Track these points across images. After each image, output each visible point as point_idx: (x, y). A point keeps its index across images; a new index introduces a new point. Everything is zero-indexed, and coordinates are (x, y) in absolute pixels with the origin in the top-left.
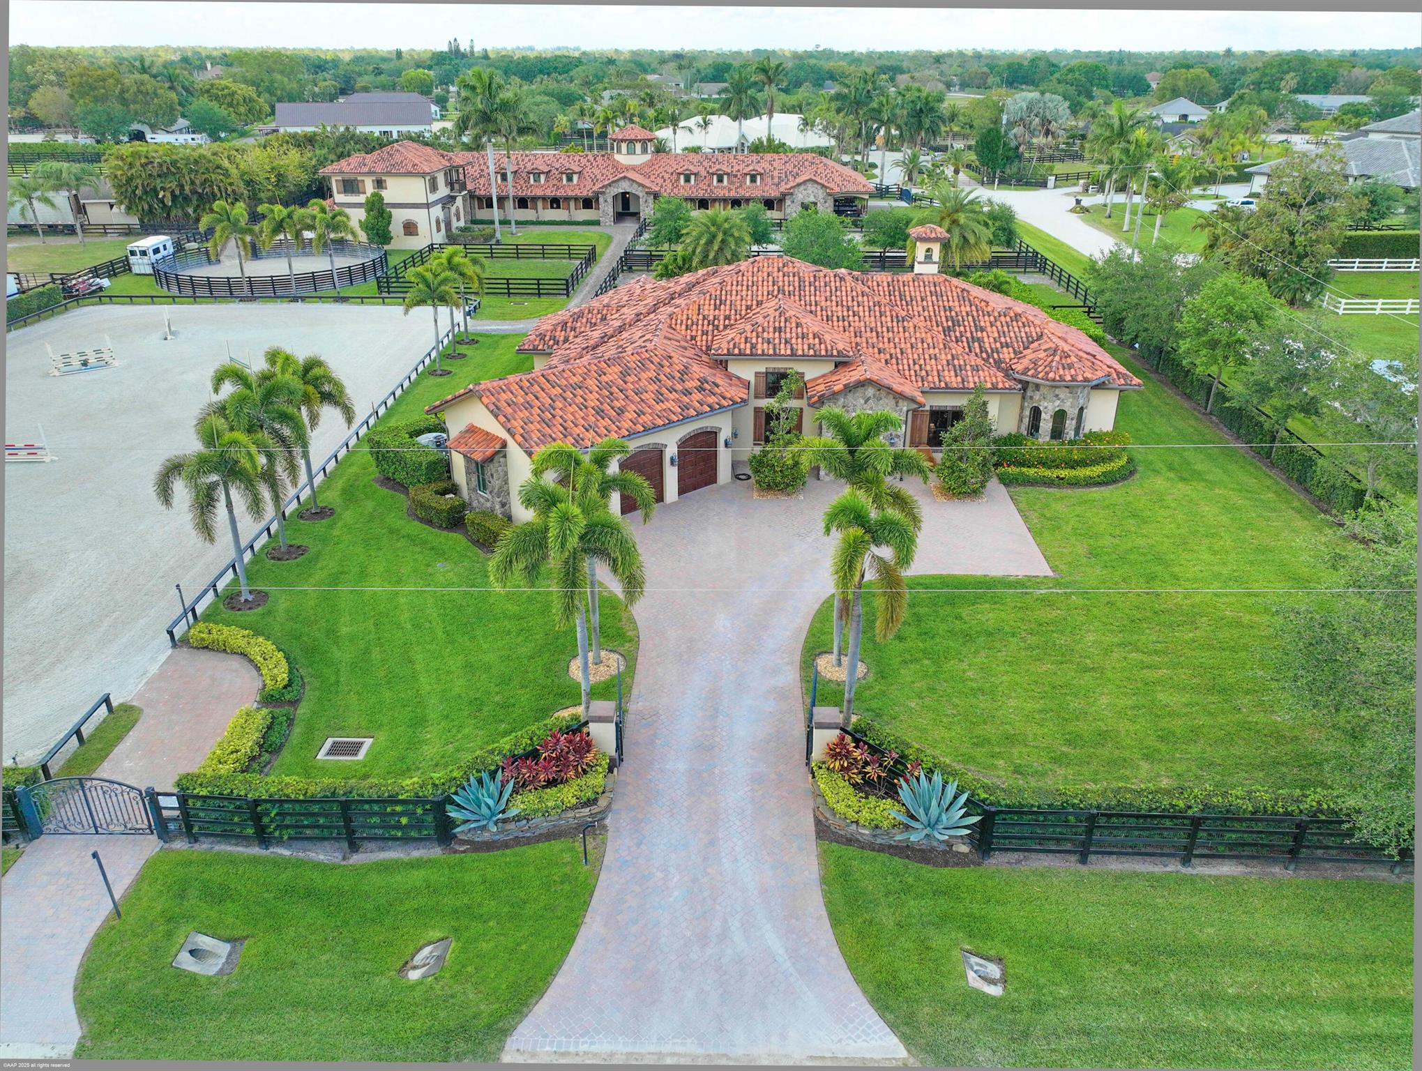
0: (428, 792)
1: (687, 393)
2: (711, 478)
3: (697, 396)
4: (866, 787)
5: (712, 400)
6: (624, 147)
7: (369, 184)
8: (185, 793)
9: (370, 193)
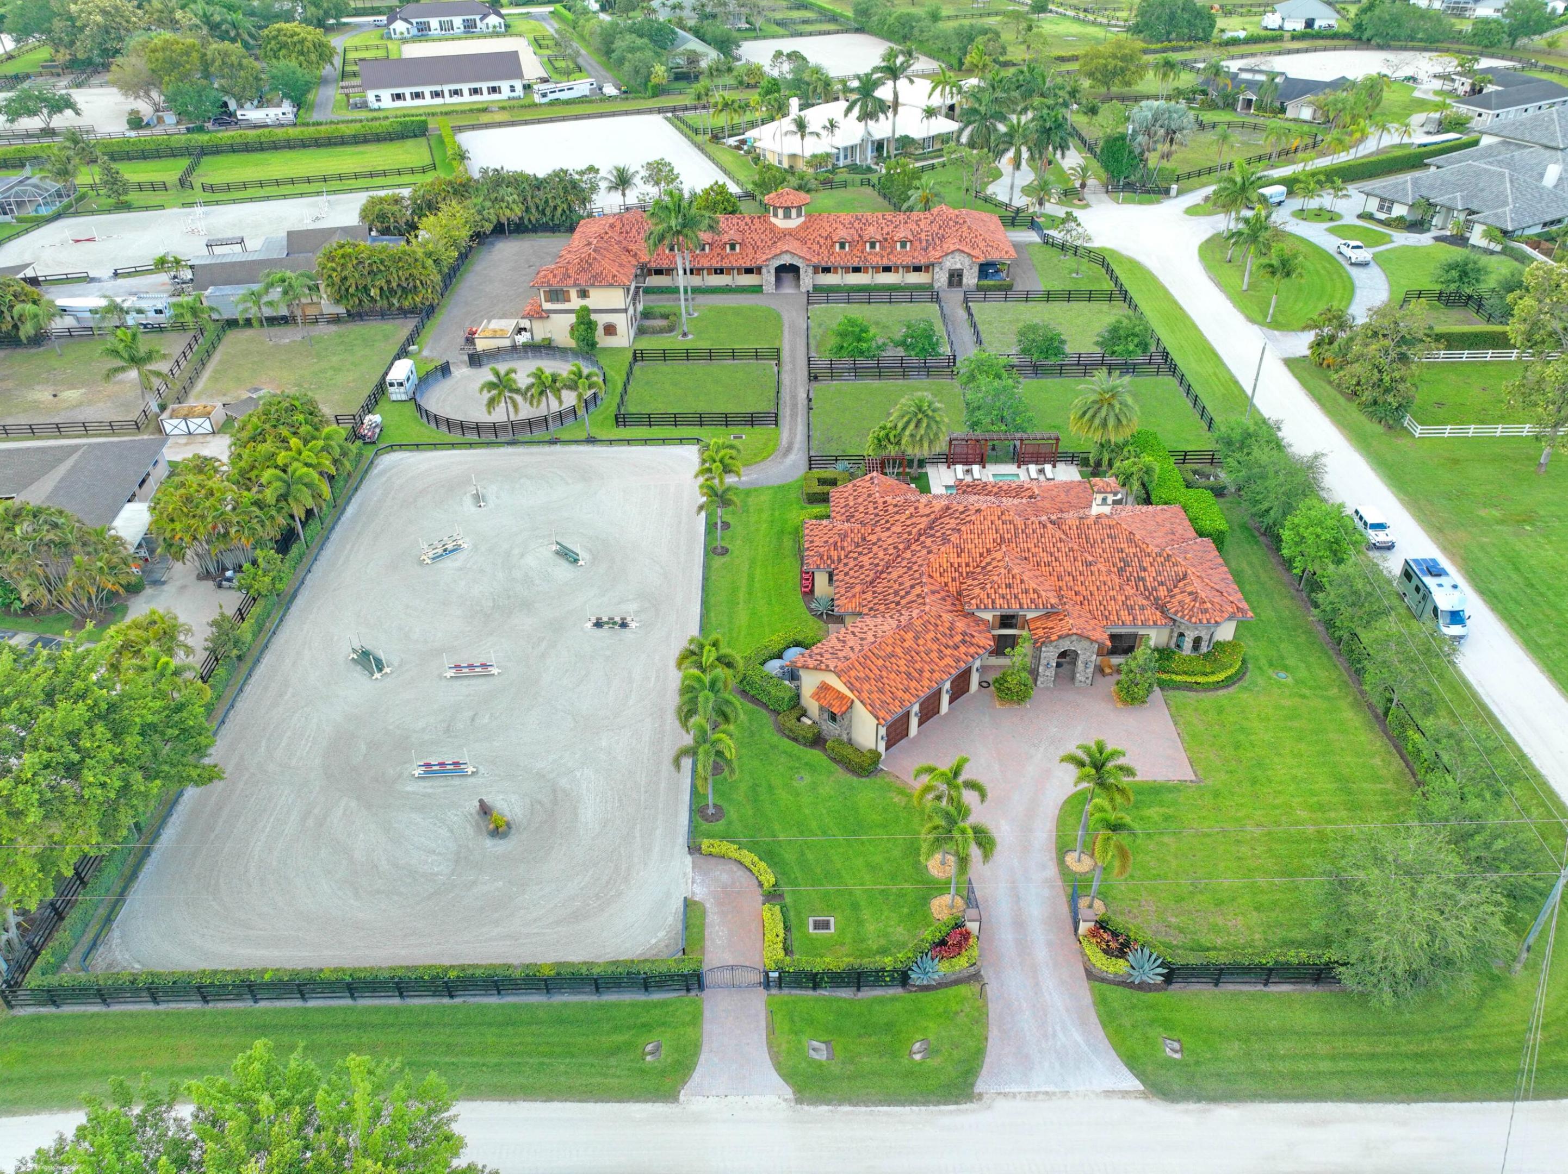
0: (899, 965)
1: (956, 647)
2: (966, 690)
3: (963, 649)
4: (1110, 953)
5: (972, 650)
6: (780, 212)
7: (573, 294)
8: (781, 971)
9: (576, 302)
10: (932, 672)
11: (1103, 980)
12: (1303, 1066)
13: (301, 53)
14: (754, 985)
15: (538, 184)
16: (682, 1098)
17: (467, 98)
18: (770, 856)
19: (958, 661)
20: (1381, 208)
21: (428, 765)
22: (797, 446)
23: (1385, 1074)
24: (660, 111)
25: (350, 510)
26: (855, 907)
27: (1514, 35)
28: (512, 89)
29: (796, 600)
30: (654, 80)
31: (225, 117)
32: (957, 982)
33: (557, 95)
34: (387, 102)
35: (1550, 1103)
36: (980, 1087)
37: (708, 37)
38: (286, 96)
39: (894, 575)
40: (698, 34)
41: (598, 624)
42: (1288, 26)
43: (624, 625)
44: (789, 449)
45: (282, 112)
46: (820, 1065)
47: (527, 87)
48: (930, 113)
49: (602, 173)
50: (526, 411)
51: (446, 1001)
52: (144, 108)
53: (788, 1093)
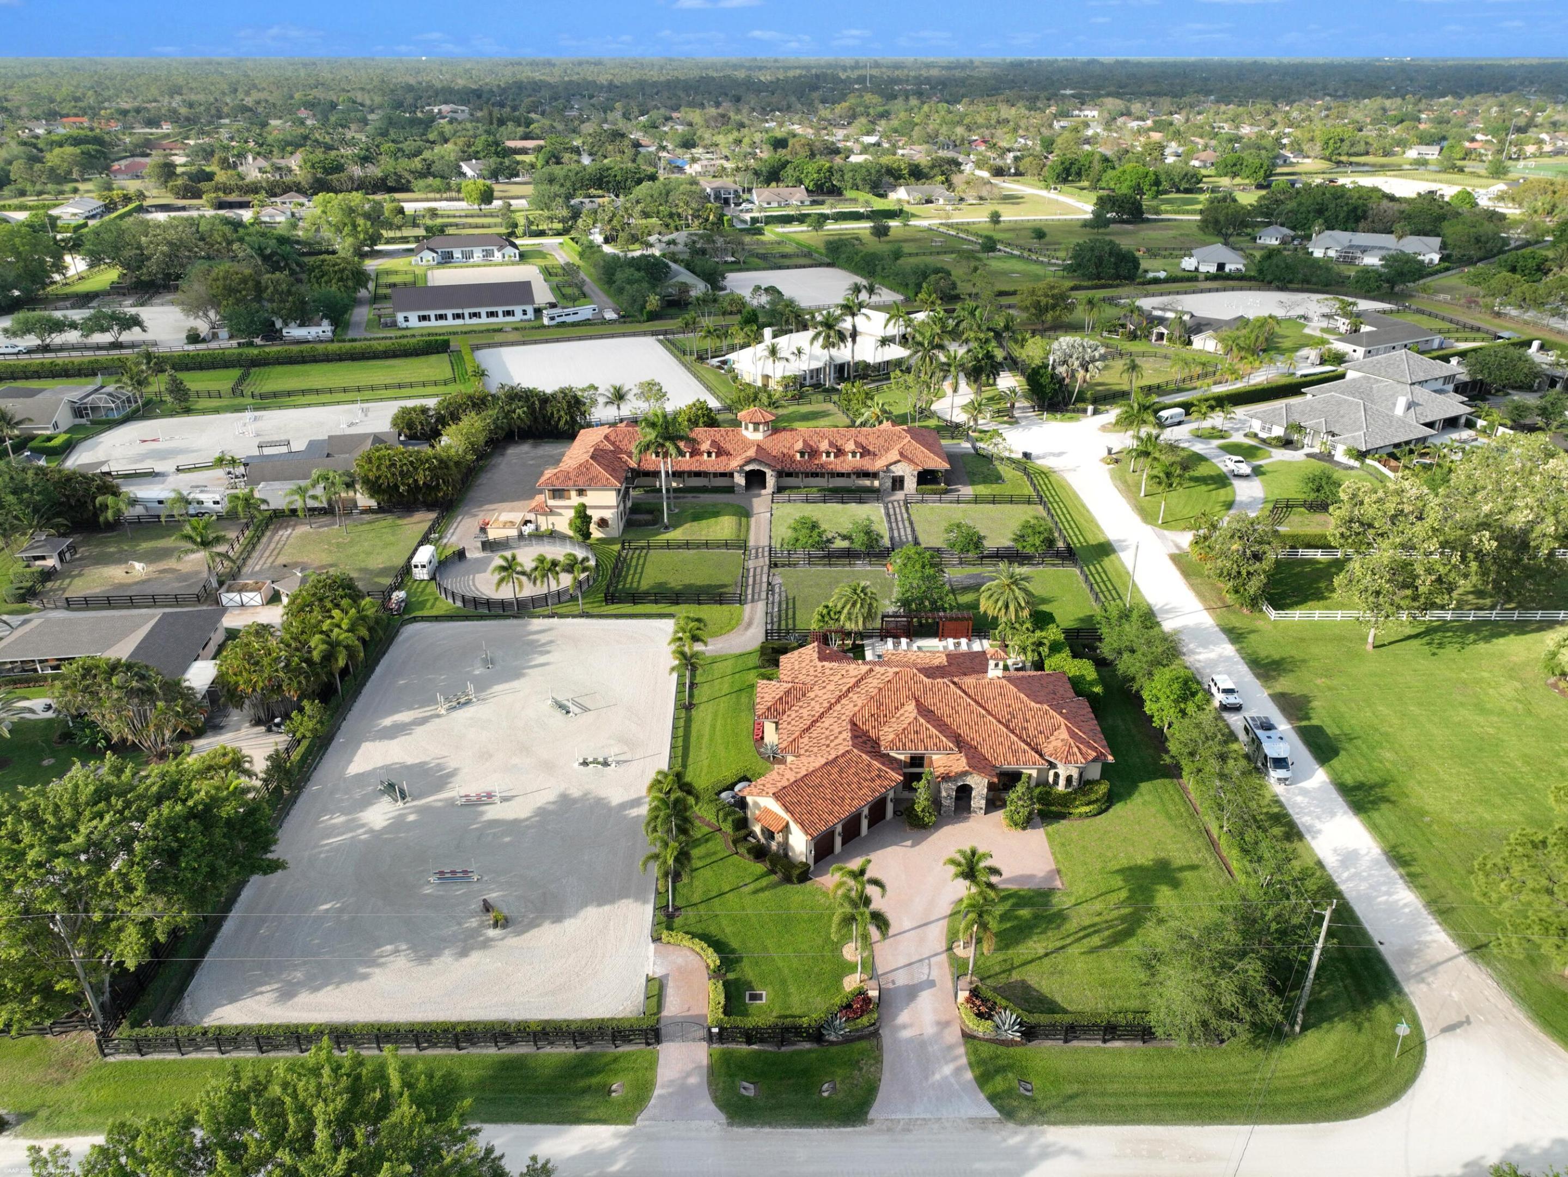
0: (813, 1023)
1: (873, 780)
2: (883, 816)
3: (878, 782)
4: (980, 1015)
5: (886, 783)
6: (751, 426)
7: (573, 494)
8: (722, 1029)
9: (575, 500)
10: (852, 799)
11: (975, 1037)
12: (1125, 1101)
13: (341, 280)
14: (700, 1042)
15: (545, 399)
16: (638, 1123)
17: (484, 320)
18: (718, 945)
19: (873, 791)
20: (1263, 429)
21: (442, 873)
22: (756, 622)
23: (1187, 1107)
24: (654, 334)
25: (379, 670)
26: (783, 982)
27: (1392, 282)
28: (525, 312)
29: (749, 744)
30: (649, 307)
31: (272, 334)
32: (860, 1038)
34: (414, 322)
35: (1310, 1126)
36: (872, 1114)
37: (698, 269)
38: (325, 316)
39: (826, 725)
40: (689, 267)
41: (585, 763)
42: (1203, 269)
43: (606, 764)
44: (750, 624)
45: (324, 329)
46: (748, 1099)
47: (538, 311)
48: (884, 341)
50: (528, 590)
51: (454, 1051)
52: (203, 327)
53: (722, 1118)
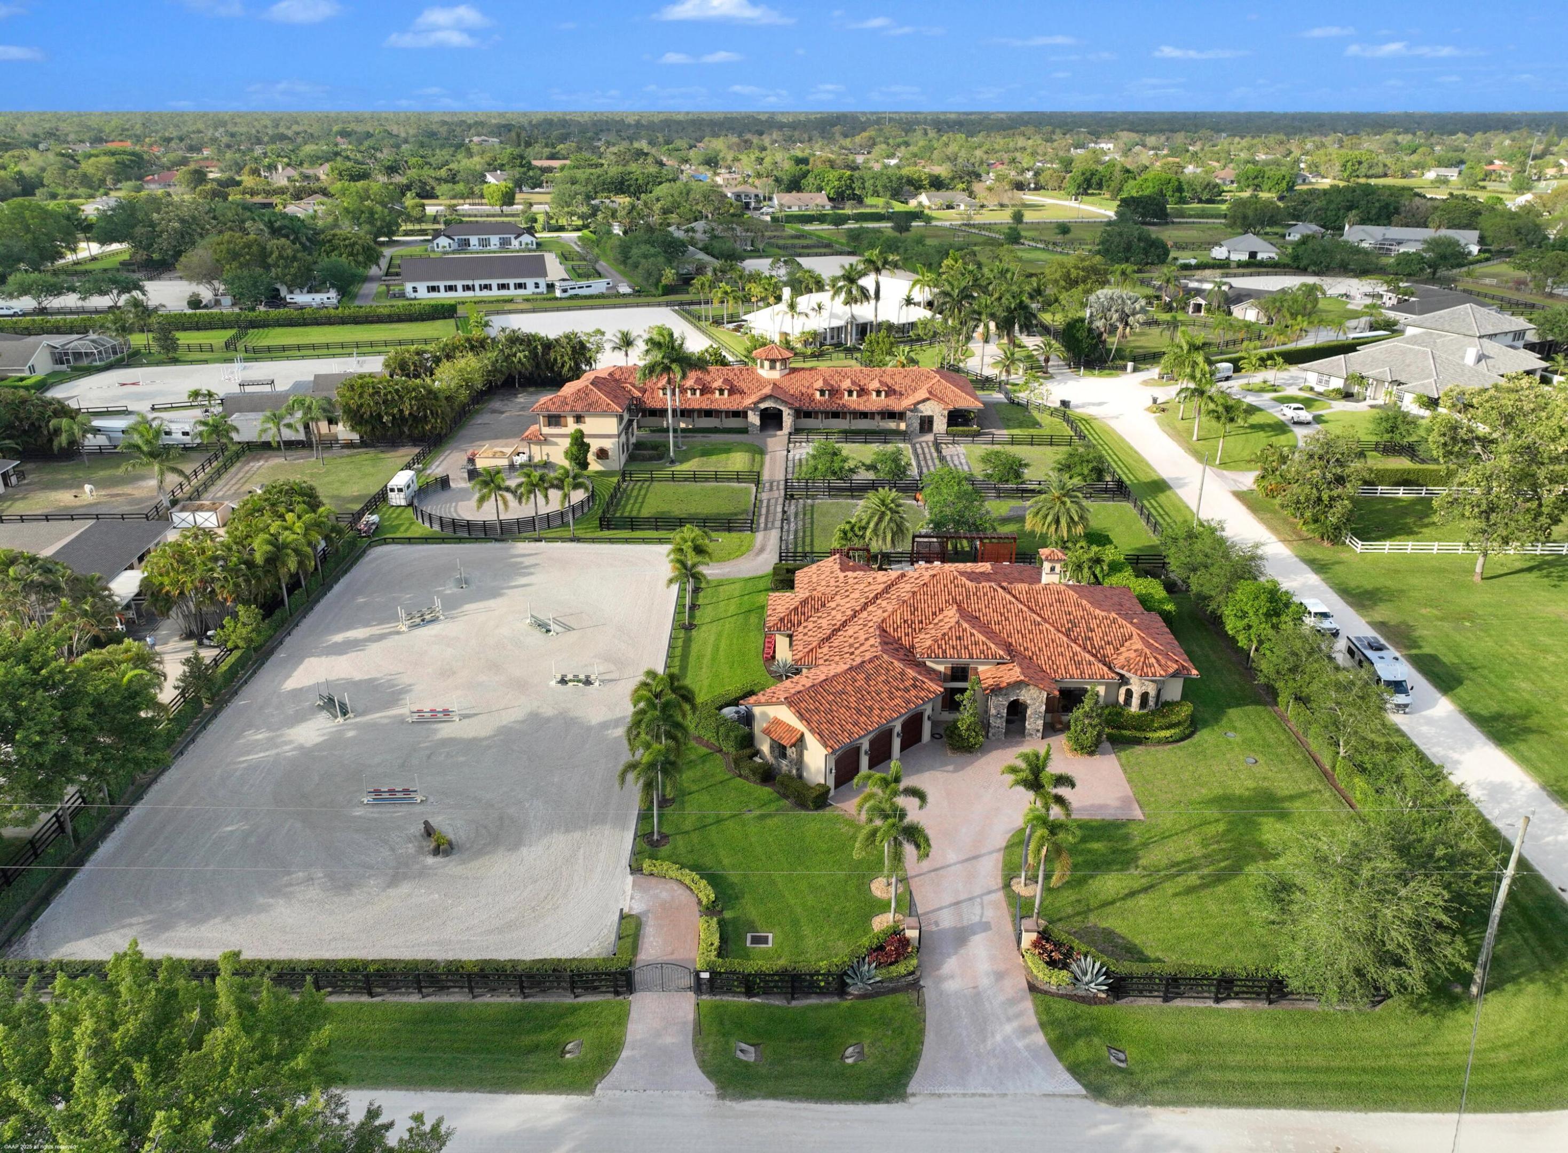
0: (834, 969)
1: (907, 690)
2: (918, 738)
3: (913, 692)
4: (1052, 963)
5: (922, 694)
6: (767, 364)
7: (570, 420)
8: (713, 973)
9: (572, 426)
11: (1046, 993)
12: (1255, 1077)
13: (351, 254)
14: (684, 989)
16: (598, 1091)
17: (495, 293)
18: (714, 880)
20: (1320, 382)
21: (377, 792)
22: (768, 549)
23: (1340, 1086)
24: (668, 304)
26: (795, 923)
27: (1434, 266)
28: (537, 285)
29: (758, 663)
30: (664, 281)
31: (275, 299)
32: (894, 991)
33: (577, 291)
34: (423, 293)
36: (912, 1087)
37: (716, 252)
38: (333, 286)
39: (850, 632)
40: (706, 250)
41: (563, 681)
42: (1235, 257)
43: (588, 682)
44: (762, 550)
45: (329, 297)
46: (747, 1065)
47: (551, 287)
48: (910, 303)
49: (608, 336)
50: (516, 510)
51: (365, 999)
52: (206, 293)
53: (711, 1088)
